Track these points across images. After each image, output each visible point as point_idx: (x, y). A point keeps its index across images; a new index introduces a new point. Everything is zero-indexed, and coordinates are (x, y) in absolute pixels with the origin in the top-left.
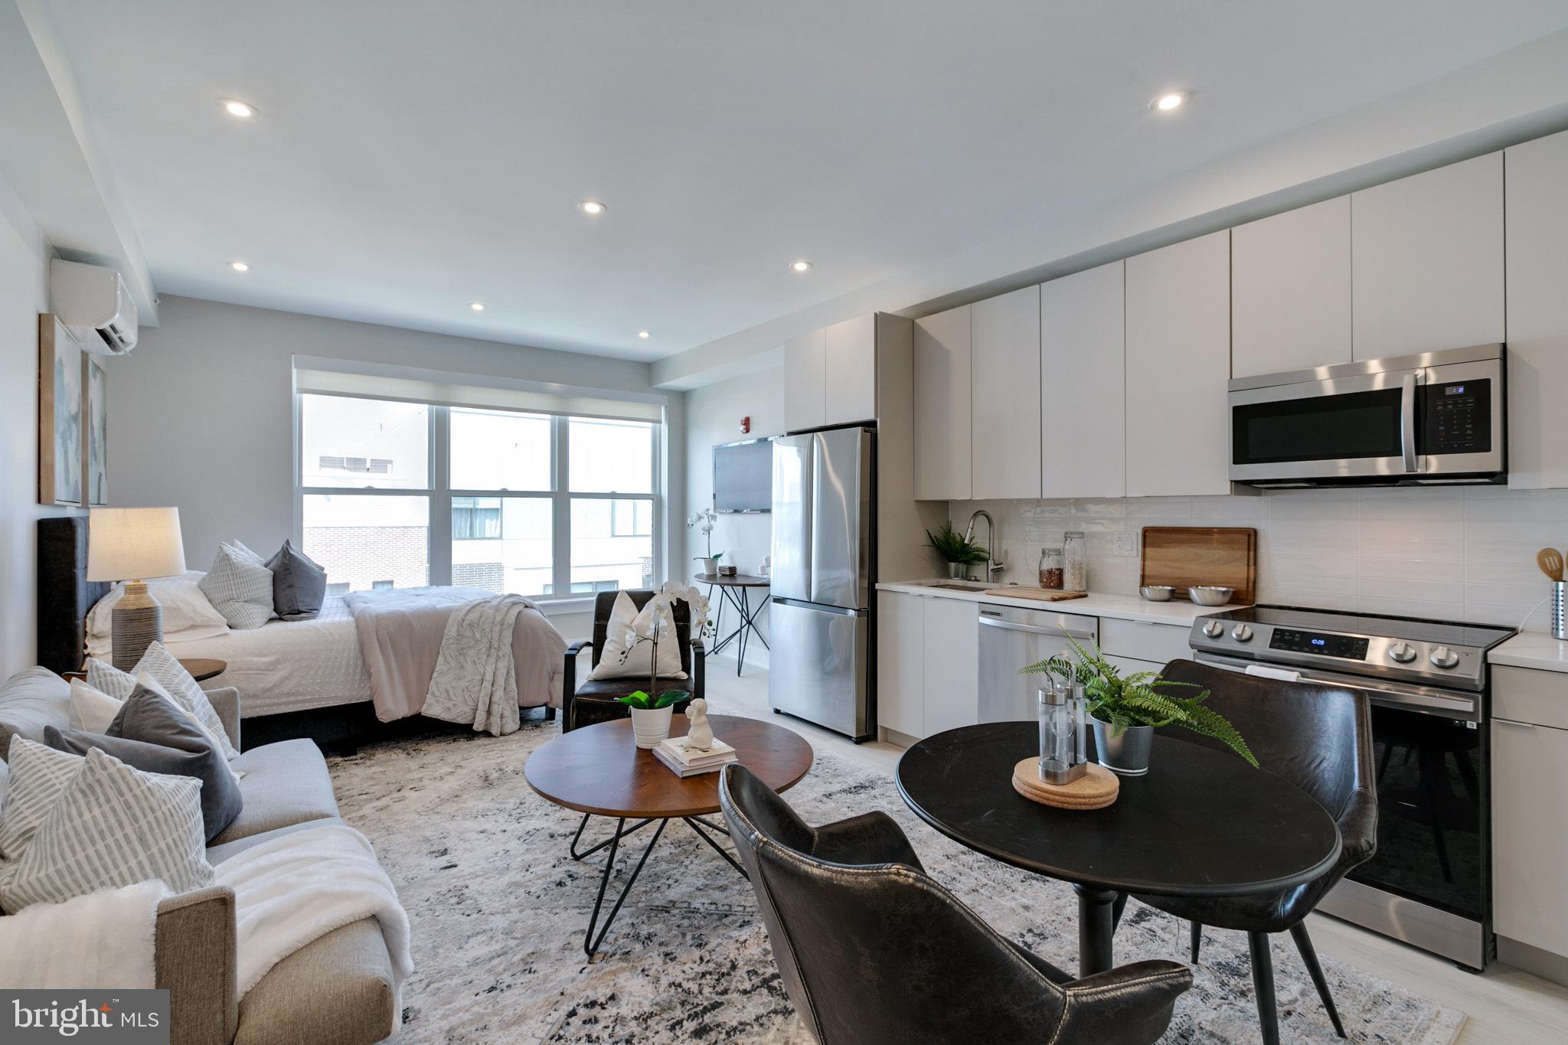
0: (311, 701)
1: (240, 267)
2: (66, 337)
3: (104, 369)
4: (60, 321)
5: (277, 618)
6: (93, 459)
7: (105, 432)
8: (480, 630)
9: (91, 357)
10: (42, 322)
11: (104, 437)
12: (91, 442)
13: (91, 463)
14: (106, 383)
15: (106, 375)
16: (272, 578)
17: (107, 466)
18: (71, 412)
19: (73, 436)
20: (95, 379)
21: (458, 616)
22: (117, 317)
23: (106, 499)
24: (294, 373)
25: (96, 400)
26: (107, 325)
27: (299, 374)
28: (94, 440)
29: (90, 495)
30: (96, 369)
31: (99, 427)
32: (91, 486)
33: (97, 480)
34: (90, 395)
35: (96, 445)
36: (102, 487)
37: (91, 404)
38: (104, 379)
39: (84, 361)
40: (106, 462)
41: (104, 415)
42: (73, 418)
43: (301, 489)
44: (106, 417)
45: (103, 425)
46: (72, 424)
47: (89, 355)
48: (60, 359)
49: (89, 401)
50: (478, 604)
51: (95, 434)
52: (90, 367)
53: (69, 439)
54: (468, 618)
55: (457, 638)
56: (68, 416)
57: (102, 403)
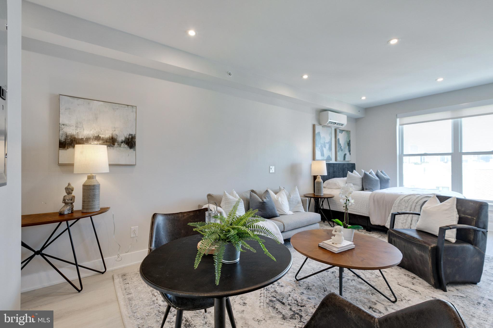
0: (358, 212)
1: (364, 98)
2: (322, 127)
3: (349, 130)
4: (320, 124)
5: (363, 189)
6: (340, 151)
7: (349, 144)
8: (407, 204)
9: (338, 129)
10: (314, 126)
11: (348, 145)
12: (338, 147)
13: (338, 152)
14: (350, 133)
15: (350, 131)
16: (361, 180)
17: (351, 152)
18: (326, 142)
19: (326, 147)
20: (341, 133)
21: (402, 197)
22: (329, 120)
23: (350, 159)
24: (398, 120)
25: (342, 138)
26: (328, 123)
27: (400, 120)
28: (341, 147)
29: (338, 158)
30: (342, 131)
31: (344, 144)
32: (339, 156)
33: (343, 155)
34: (338, 137)
35: (342, 148)
36: (347, 157)
37: (339, 139)
38: (348, 132)
39: (336, 130)
40: (350, 151)
41: (348, 141)
42: (326, 143)
43: (402, 155)
44: (350, 141)
45: (347, 143)
46: (326, 144)
47: (337, 129)
48: (318, 132)
49: (337, 138)
50: (413, 195)
51: (341, 145)
52: (338, 131)
53: (324, 147)
54: (405, 199)
55: (399, 205)
56: (323, 143)
57: (347, 138)
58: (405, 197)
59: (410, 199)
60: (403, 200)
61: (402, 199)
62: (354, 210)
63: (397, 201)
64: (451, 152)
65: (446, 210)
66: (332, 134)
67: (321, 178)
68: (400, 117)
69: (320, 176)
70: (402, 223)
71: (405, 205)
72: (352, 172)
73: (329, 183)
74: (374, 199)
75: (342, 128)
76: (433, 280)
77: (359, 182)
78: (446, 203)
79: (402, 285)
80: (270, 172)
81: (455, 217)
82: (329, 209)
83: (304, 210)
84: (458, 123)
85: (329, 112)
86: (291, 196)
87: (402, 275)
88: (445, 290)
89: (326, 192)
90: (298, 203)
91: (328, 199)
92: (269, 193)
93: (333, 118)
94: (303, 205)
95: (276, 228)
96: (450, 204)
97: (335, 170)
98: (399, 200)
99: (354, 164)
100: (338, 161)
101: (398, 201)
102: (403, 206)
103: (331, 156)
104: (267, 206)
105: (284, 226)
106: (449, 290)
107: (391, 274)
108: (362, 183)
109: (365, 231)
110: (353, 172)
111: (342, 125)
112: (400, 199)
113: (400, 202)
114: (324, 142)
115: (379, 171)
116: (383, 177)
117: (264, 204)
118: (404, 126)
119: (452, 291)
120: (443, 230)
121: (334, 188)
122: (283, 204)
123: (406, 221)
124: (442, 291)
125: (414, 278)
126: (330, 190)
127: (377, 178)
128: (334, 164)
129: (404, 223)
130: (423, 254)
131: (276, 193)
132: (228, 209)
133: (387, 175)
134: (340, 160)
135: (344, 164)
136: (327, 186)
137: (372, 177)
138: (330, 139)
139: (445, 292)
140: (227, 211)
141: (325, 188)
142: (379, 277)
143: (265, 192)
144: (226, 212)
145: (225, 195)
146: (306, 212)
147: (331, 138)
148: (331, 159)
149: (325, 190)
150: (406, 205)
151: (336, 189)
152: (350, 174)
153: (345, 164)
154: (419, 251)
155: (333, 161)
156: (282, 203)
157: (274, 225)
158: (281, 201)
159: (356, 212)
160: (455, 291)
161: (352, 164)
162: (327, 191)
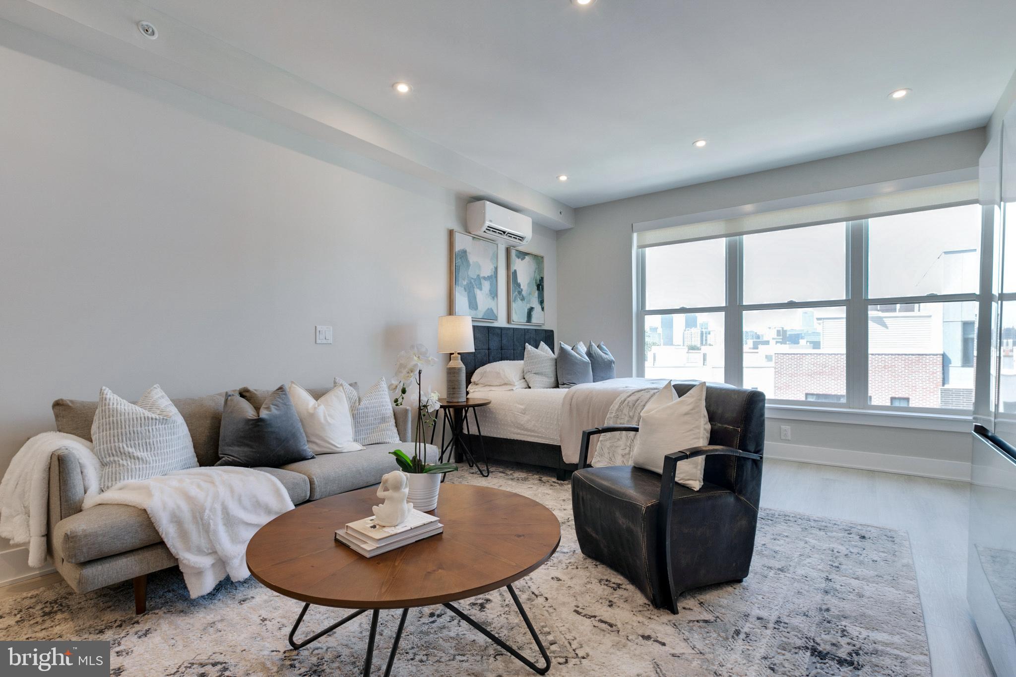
0: (541, 437)
1: (564, 178)
2: (473, 239)
3: (542, 254)
4: (466, 232)
5: (557, 386)
6: (519, 299)
7: (541, 287)
8: (633, 410)
9: (516, 248)
10: (451, 233)
11: (538, 289)
12: (514, 291)
13: (514, 301)
14: (543, 261)
15: (542, 257)
16: (554, 362)
17: (546, 304)
18: (482, 275)
19: (483, 287)
20: (522, 259)
21: (623, 397)
22: (488, 223)
23: (541, 320)
24: (635, 235)
25: (524, 271)
26: (484, 229)
27: (638, 236)
28: (520, 290)
29: (515, 317)
30: (522, 255)
31: (529, 284)
32: (516, 313)
33: (526, 311)
34: (513, 268)
35: (524, 293)
36: (534, 314)
37: (515, 271)
38: (538, 259)
39: (508, 251)
40: (542, 302)
41: (538, 278)
42: (484, 278)
43: (643, 312)
44: (542, 279)
45: (536, 283)
46: (483, 281)
47: (511, 248)
48: (463, 250)
49: (512, 270)
50: (645, 390)
51: (522, 287)
52: (513, 253)
53: (478, 288)
54: (629, 399)
55: (618, 413)
56: (476, 277)
57: (535, 272)
58: (630, 395)
59: (638, 400)
60: (626, 402)
61: (625, 400)
62: (533, 434)
63: (615, 406)
64: (724, 305)
65: (686, 414)
66: (499, 259)
67: (461, 360)
68: (640, 231)
69: (458, 354)
70: (623, 456)
71: (629, 414)
72: (537, 347)
73: (485, 372)
74: (571, 405)
75: (523, 247)
76: (650, 589)
77: (549, 369)
78: (687, 399)
79: (584, 612)
80: (318, 341)
81: (702, 430)
82: (478, 434)
83: (398, 438)
84: (736, 243)
85: (488, 202)
86: (362, 403)
87: (594, 582)
88: (674, 611)
89: (477, 394)
90: (383, 420)
91: (476, 408)
92: (285, 394)
93: (494, 216)
94: (396, 426)
95: (277, 492)
96: (693, 400)
97: (504, 342)
98: (618, 404)
99: (552, 331)
100: (512, 323)
101: (617, 407)
102: (626, 415)
103: (495, 312)
104: (270, 430)
105: (312, 483)
106: (684, 608)
107: (569, 583)
108: (556, 372)
109: (555, 480)
110: (540, 347)
111: (521, 238)
112: (620, 401)
113: (620, 406)
114: (479, 275)
115: (595, 346)
116: (601, 356)
117: (259, 425)
118: (647, 249)
119: (690, 609)
120: (671, 462)
121: (496, 383)
122: (329, 424)
123: (630, 451)
124: (668, 614)
125: (619, 586)
126: (487, 388)
127: (587, 359)
128: (501, 329)
129: (625, 454)
130: (632, 527)
131: (318, 395)
132: (109, 445)
133: (609, 353)
134: (519, 320)
135: (526, 330)
136: (480, 380)
137: (576, 358)
138: (494, 270)
139: (674, 614)
140: (102, 450)
141: (477, 384)
142: (537, 596)
143: (275, 391)
144: (101, 455)
145: (103, 399)
146: (404, 443)
147: (496, 269)
148: (497, 317)
149: (476, 390)
150: (631, 414)
151: (500, 385)
152: (529, 349)
153: (528, 330)
154: (624, 521)
155: (501, 322)
156: (327, 421)
157: (274, 484)
158: (325, 417)
159: (538, 437)
160: (697, 609)
161: (546, 331)
162: (480, 391)
